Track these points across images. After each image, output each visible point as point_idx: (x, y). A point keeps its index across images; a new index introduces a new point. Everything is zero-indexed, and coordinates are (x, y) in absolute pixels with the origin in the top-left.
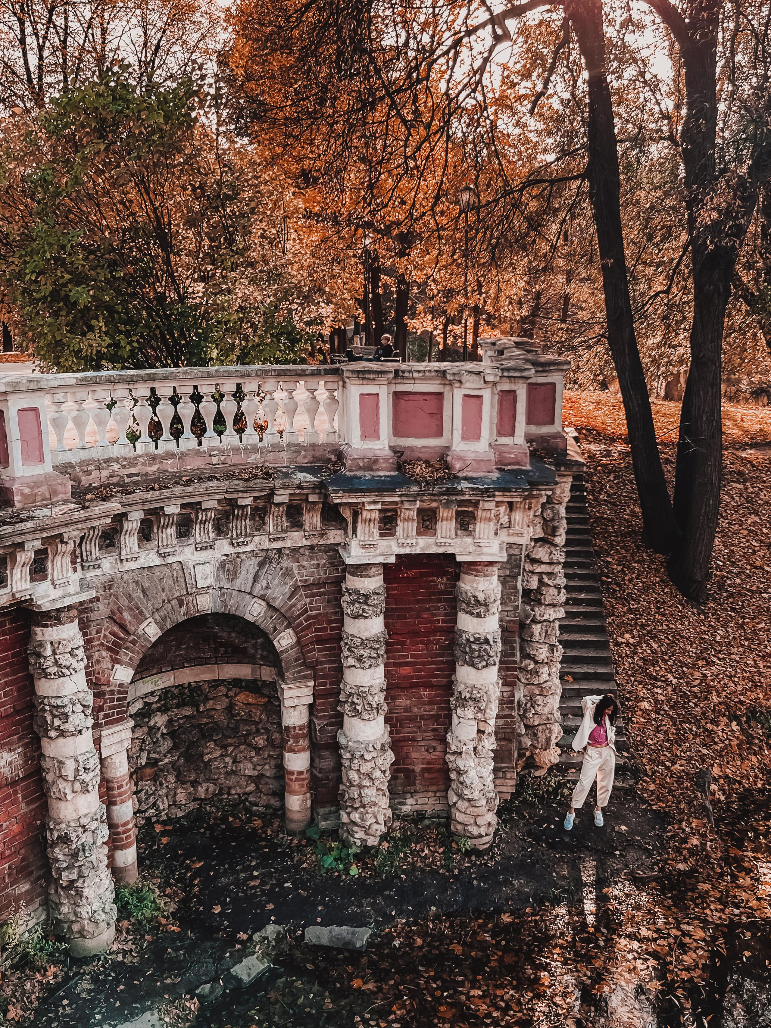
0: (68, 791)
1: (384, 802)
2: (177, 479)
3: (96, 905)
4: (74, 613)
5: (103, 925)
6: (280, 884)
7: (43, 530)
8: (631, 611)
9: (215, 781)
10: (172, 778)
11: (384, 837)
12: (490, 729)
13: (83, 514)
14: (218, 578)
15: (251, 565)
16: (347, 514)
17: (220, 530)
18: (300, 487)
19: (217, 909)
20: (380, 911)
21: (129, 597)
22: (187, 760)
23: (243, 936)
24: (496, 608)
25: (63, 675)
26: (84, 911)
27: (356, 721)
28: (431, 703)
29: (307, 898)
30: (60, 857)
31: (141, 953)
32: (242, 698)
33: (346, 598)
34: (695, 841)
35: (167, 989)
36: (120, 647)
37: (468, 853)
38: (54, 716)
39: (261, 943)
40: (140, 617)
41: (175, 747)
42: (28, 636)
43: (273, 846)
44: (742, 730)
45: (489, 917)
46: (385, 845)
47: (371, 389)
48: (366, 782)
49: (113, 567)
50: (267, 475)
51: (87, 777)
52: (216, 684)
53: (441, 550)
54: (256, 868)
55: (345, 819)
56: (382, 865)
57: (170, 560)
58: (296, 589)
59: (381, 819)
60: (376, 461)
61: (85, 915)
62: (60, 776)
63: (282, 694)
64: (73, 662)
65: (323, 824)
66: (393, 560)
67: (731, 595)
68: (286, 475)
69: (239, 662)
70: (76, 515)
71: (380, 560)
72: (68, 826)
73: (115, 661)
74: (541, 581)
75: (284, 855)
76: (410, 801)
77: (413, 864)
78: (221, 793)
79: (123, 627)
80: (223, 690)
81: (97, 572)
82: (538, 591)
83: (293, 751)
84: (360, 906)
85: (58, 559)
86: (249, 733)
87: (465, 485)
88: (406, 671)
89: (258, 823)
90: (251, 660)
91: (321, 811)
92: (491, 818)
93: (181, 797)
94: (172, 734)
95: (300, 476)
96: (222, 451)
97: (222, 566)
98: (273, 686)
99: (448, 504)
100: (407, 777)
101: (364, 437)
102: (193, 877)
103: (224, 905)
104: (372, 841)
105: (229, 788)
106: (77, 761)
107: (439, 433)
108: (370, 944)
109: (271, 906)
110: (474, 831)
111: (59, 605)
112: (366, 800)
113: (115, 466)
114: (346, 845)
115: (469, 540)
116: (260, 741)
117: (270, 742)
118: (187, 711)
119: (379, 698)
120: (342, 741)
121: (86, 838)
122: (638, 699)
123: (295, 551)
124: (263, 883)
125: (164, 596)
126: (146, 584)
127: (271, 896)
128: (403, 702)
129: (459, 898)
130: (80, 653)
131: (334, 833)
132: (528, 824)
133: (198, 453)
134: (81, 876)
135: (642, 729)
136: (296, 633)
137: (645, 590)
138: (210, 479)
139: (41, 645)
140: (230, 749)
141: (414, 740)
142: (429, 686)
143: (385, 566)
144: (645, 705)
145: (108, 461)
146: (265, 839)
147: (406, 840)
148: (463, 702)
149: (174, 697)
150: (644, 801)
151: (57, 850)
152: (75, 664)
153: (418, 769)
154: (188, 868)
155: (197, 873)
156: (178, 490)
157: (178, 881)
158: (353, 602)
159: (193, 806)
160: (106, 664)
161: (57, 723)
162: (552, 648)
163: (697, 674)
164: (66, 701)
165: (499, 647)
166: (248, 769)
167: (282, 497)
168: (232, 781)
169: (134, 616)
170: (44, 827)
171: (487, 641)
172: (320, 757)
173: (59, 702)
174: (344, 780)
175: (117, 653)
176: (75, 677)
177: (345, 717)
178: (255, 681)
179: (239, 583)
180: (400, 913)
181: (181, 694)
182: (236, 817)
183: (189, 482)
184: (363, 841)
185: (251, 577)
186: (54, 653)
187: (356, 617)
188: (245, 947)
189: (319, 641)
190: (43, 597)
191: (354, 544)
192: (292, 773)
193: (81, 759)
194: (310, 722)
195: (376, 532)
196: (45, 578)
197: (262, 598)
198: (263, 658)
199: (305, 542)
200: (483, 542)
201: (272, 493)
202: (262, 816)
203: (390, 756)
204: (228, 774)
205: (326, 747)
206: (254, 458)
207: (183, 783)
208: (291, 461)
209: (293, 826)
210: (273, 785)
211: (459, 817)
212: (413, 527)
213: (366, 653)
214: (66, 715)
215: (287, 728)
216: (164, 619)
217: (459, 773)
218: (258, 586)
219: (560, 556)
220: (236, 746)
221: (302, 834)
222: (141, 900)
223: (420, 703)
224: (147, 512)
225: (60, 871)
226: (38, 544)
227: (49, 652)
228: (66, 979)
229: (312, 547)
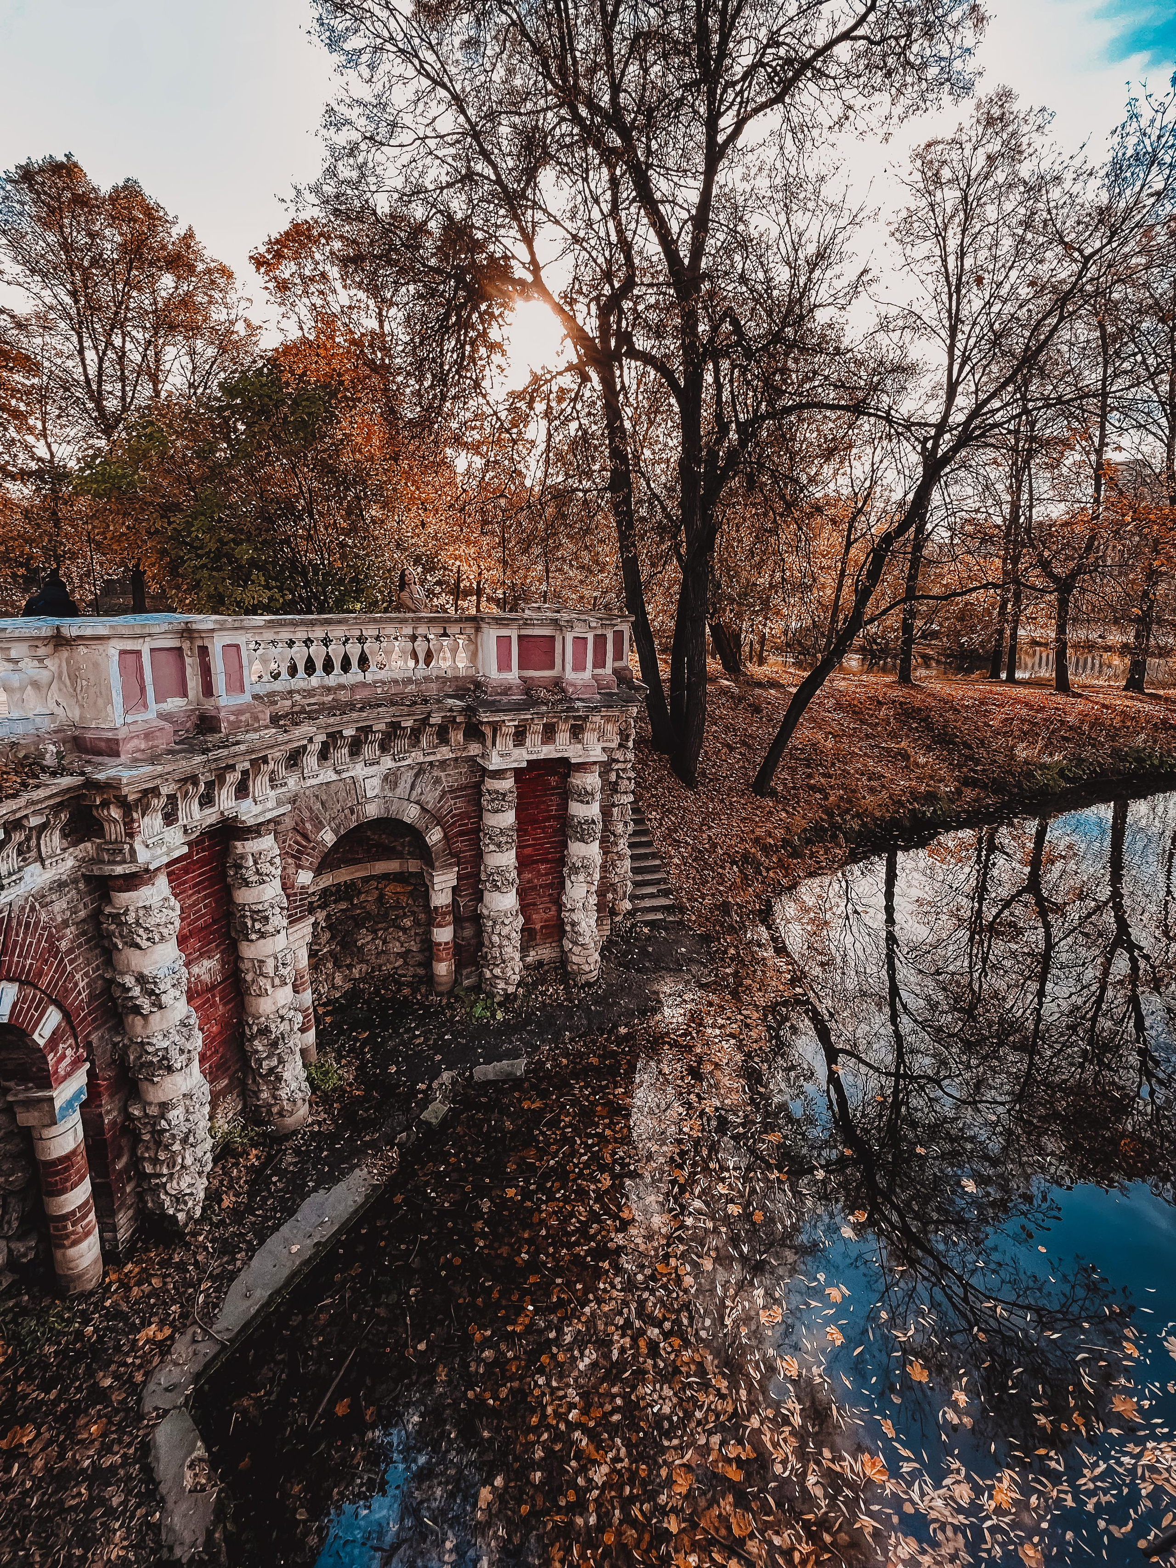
0: (269, 987)
1: (517, 956)
2: (351, 707)
3: (294, 1085)
4: (271, 826)
5: (300, 1102)
6: (441, 1037)
7: (253, 751)
8: (653, 796)
9: (367, 962)
10: (330, 965)
11: (519, 985)
12: (594, 888)
13: (286, 737)
14: (382, 788)
15: (408, 776)
16: (488, 731)
17: (384, 748)
18: (451, 710)
19: (393, 1069)
20: (527, 1044)
21: (311, 810)
22: (342, 947)
23: (421, 1086)
24: (598, 796)
25: (264, 882)
26: (283, 1093)
27: (496, 894)
28: (546, 874)
29: (467, 1044)
30: (260, 1048)
31: (335, 1122)
32: (391, 888)
33: (486, 797)
35: (367, 1145)
36: (301, 853)
37: (583, 987)
38: (254, 920)
39: (440, 1088)
40: (319, 826)
41: (333, 938)
42: (227, 850)
43: (426, 1008)
45: (610, 1032)
46: (521, 990)
47: (504, 632)
48: (505, 943)
49: (297, 784)
50: (426, 701)
51: (285, 972)
52: (366, 880)
53: (559, 755)
54: (416, 1028)
55: (488, 975)
56: (522, 1006)
57: (344, 775)
58: (444, 792)
59: (517, 970)
60: (510, 688)
61: (284, 1096)
62: (261, 975)
63: (432, 881)
64: (272, 869)
65: (466, 983)
66: (524, 764)
67: (712, 780)
68: (438, 701)
69: (389, 859)
71: (515, 765)
72: (268, 1018)
73: (298, 866)
74: (618, 776)
75: (436, 1013)
76: (532, 953)
77: (543, 1002)
78: (373, 971)
79: (305, 837)
80: (374, 884)
81: (284, 789)
82: (616, 783)
83: (442, 926)
84: (511, 1042)
85: (260, 778)
86: (397, 917)
87: (579, 704)
88: (529, 851)
89: (406, 991)
90: (399, 856)
91: (465, 972)
92: (596, 956)
93: (338, 980)
94: (330, 927)
95: (450, 701)
96: (384, 683)
97: (385, 778)
98: (420, 875)
99: (564, 720)
100: (530, 935)
101: (500, 669)
102: (363, 1046)
103: (397, 1064)
104: (511, 989)
105: (380, 966)
106: (276, 958)
107: (554, 666)
108: (527, 1072)
109: (438, 1057)
110: (586, 968)
111: (261, 819)
112: (506, 957)
113: (292, 697)
114: (491, 995)
115: (580, 746)
116: (407, 922)
117: (417, 923)
118: (343, 906)
119: (514, 874)
120: (485, 912)
121: (284, 1027)
122: (671, 857)
123: (443, 762)
124: (427, 1039)
125: (339, 807)
126: (324, 798)
127: (436, 1049)
128: (527, 876)
129: (585, 1022)
130: (277, 860)
131: (477, 988)
132: (617, 957)
133: (365, 685)
134: (280, 1062)
135: (678, 877)
136: (444, 829)
137: (660, 780)
138: (378, 706)
139: (243, 857)
140: (380, 933)
141: (535, 904)
142: (543, 861)
143: (515, 770)
144: (676, 860)
145: (291, 692)
146: (418, 1003)
147: (535, 984)
148: (575, 870)
149: (332, 894)
150: (690, 929)
151: (256, 1043)
152: (274, 872)
153: (538, 927)
154: (356, 1039)
155: (366, 1042)
156: (355, 715)
157: (349, 1052)
158: (493, 800)
159: (348, 986)
160: (291, 870)
161: (257, 926)
162: (626, 824)
163: (705, 836)
164: (266, 905)
165: (600, 826)
166: (397, 948)
167: (436, 719)
168: (383, 958)
169: (315, 826)
170: (242, 1023)
171: (593, 822)
172: (463, 928)
173: (260, 907)
174: (487, 943)
175: (300, 859)
176: (273, 884)
177: (486, 893)
178: (402, 873)
179: (399, 791)
180: (543, 1042)
181: (338, 890)
182: (387, 989)
183: (361, 710)
184: (505, 990)
185: (408, 786)
186: (256, 863)
187: (495, 811)
188: (426, 1095)
189: (461, 834)
190: (246, 813)
191: (495, 753)
192: (440, 944)
193: (279, 956)
194: (454, 900)
195: (511, 744)
196: (247, 796)
197: (417, 803)
198: (409, 853)
199: (451, 755)
200: (589, 747)
201: (429, 715)
202: (410, 985)
203: (521, 919)
204: (378, 954)
205: (468, 919)
207: (339, 967)
208: (440, 689)
209: (442, 988)
210: (419, 958)
211: (575, 959)
212: (538, 739)
213: (503, 839)
214: (266, 918)
215: (436, 908)
216: (339, 826)
217: (573, 924)
218: (414, 793)
219: (631, 756)
220: (385, 930)
221: (450, 993)
222: (326, 1073)
223: (539, 875)
224: (329, 735)
225: (259, 1062)
226: (247, 765)
227: (251, 863)
228: (270, 1158)
229: (456, 759)
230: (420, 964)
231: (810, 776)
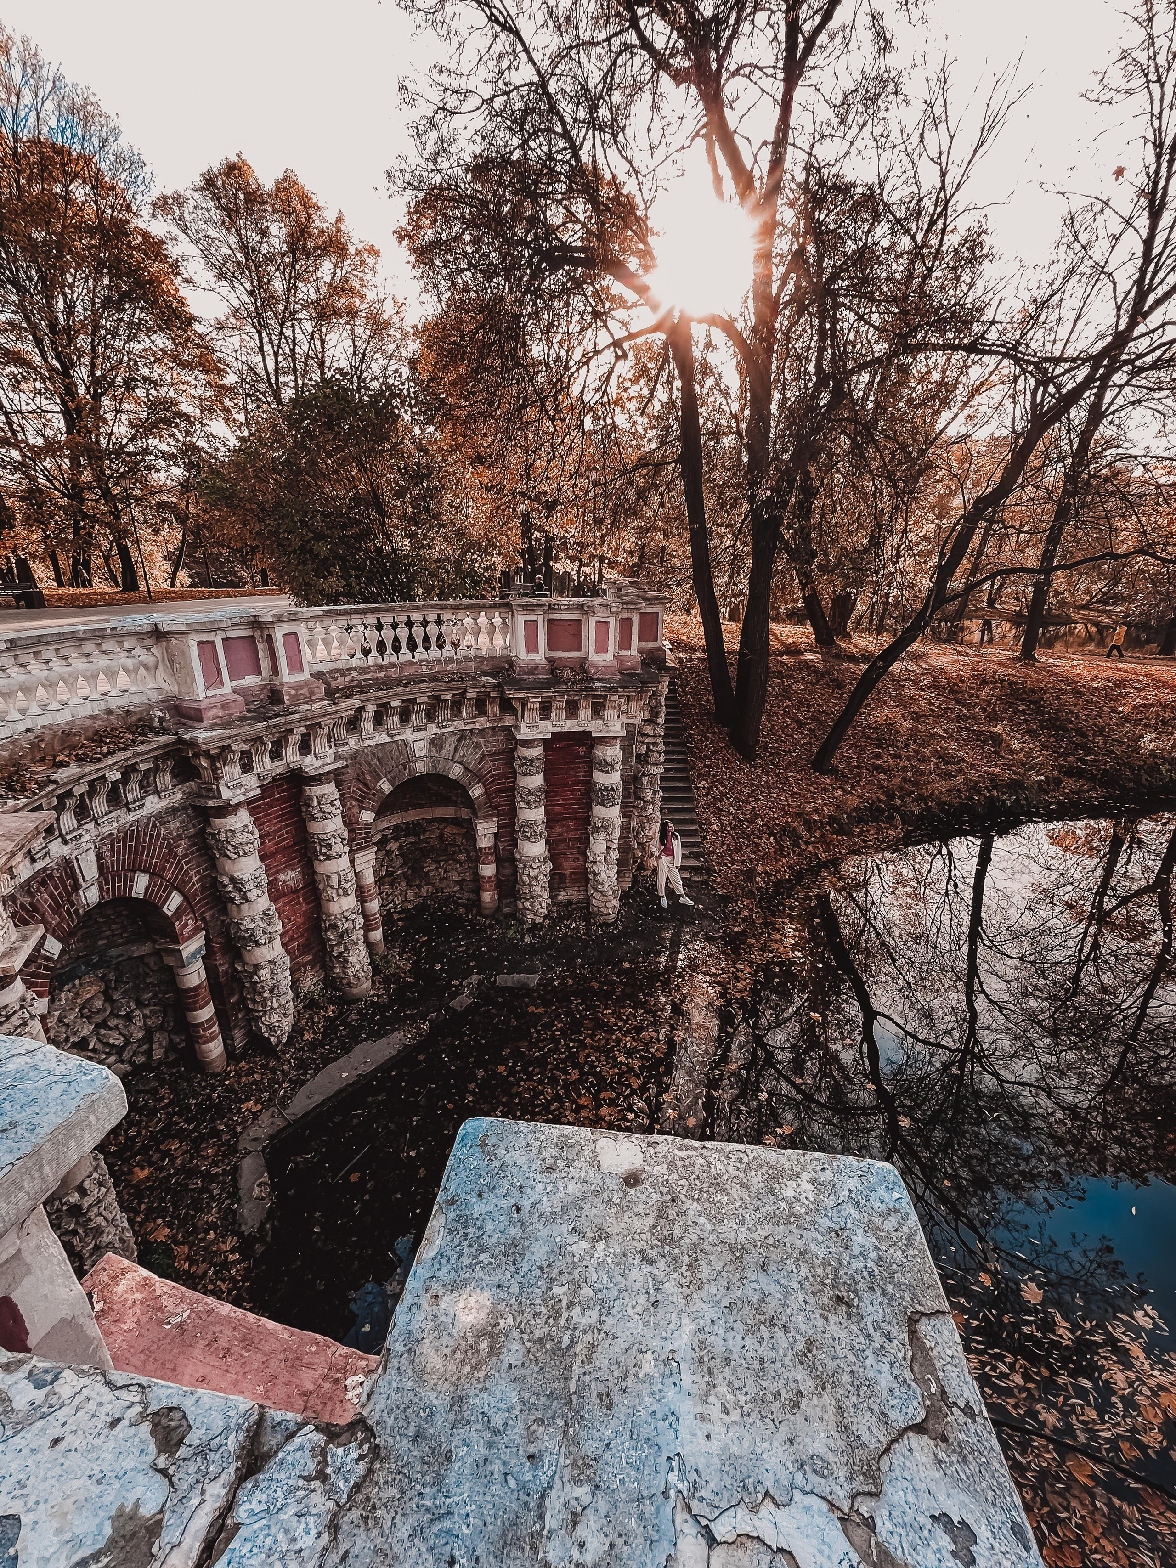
0: (334, 895)
1: (546, 895)
2: (398, 682)
3: (358, 967)
4: (331, 776)
5: (363, 979)
6: (479, 949)
7: (306, 719)
8: (706, 766)
9: (432, 885)
10: (403, 884)
11: (546, 917)
12: (615, 846)
13: (334, 708)
14: (430, 751)
15: (452, 742)
16: (517, 705)
17: (430, 717)
18: (484, 687)
19: (438, 967)
21: (370, 765)
22: (413, 871)
23: (455, 982)
24: (618, 767)
25: (326, 818)
26: (350, 971)
27: (526, 843)
28: (576, 830)
29: (497, 957)
30: (332, 937)
31: (389, 996)
32: (448, 830)
33: (518, 762)
34: (746, 913)
35: (407, 1017)
36: (364, 798)
37: (601, 925)
38: (322, 846)
40: (378, 778)
41: (405, 863)
42: (301, 792)
43: (473, 925)
44: (777, 842)
46: (547, 922)
47: (532, 617)
48: (534, 883)
49: (356, 744)
50: (462, 679)
51: (347, 886)
52: (430, 821)
53: (581, 729)
55: (520, 906)
56: (545, 935)
57: (396, 738)
58: (483, 756)
59: (545, 905)
60: (536, 668)
61: (350, 973)
62: (328, 885)
63: (476, 827)
64: (333, 809)
65: (506, 910)
66: (549, 736)
67: (771, 754)
68: (474, 678)
69: (446, 806)
70: (329, 709)
71: (541, 736)
72: (336, 917)
73: (361, 808)
74: (648, 749)
75: (480, 930)
76: (563, 893)
77: (566, 933)
78: (437, 892)
79: (366, 785)
80: (436, 824)
81: (346, 748)
82: (646, 755)
83: (485, 864)
84: (532, 961)
85: (318, 740)
86: (454, 853)
87: (598, 684)
88: (559, 809)
89: (462, 910)
90: (454, 804)
91: (505, 902)
92: (616, 902)
93: (410, 895)
94: (402, 855)
95: (484, 678)
96: (428, 662)
97: (432, 742)
98: (470, 821)
99: (586, 697)
100: (561, 878)
101: (528, 651)
103: (443, 964)
104: (539, 920)
105: (443, 889)
106: (339, 875)
107: (579, 649)
110: (605, 911)
111: (321, 771)
112: (534, 894)
113: (354, 674)
114: (522, 922)
115: (600, 722)
117: (469, 859)
118: (412, 839)
119: (542, 828)
120: (518, 856)
121: (349, 925)
122: (710, 824)
123: (482, 731)
125: (393, 763)
126: (380, 755)
127: (473, 957)
128: (558, 829)
130: (338, 803)
131: (513, 915)
133: (412, 663)
134: (346, 949)
135: (713, 842)
136: (485, 786)
137: (715, 752)
138: (422, 682)
139: (310, 798)
140: (442, 863)
141: (565, 854)
142: (575, 819)
143: (544, 740)
144: (715, 827)
145: (350, 669)
146: (468, 921)
147: (560, 919)
148: (597, 829)
149: (402, 830)
150: (714, 889)
151: (329, 933)
152: (334, 811)
153: (567, 872)
154: (417, 941)
155: (423, 944)
156: (400, 690)
158: (522, 765)
159: (419, 901)
160: (355, 810)
161: (324, 850)
162: (655, 792)
163: (749, 807)
164: (329, 836)
165: (621, 792)
166: (455, 876)
167: (471, 694)
168: (444, 884)
169: (373, 777)
170: (319, 919)
171: (613, 789)
172: (503, 867)
173: (324, 837)
174: (520, 881)
175: (363, 802)
176: (335, 819)
177: (519, 841)
178: (457, 818)
179: (444, 753)
181: (408, 828)
182: (448, 907)
183: (406, 685)
184: (533, 920)
185: (452, 749)
186: (319, 804)
187: (526, 774)
188: (457, 990)
189: (499, 791)
190: (309, 766)
191: (523, 725)
192: (485, 878)
193: (342, 874)
194: (496, 844)
195: (538, 719)
196: (310, 753)
197: (461, 763)
198: (462, 803)
199: (489, 725)
200: (610, 723)
201: (465, 691)
202: (464, 906)
203: (549, 865)
204: (441, 880)
205: (506, 860)
206: (452, 666)
207: (411, 886)
208: (477, 668)
209: (487, 912)
210: (472, 886)
211: (594, 902)
212: (562, 713)
213: (532, 798)
214: (330, 846)
215: (480, 849)
216: (394, 778)
217: (595, 874)
218: (458, 755)
219: (660, 731)
220: (446, 861)
221: (492, 916)
222: (387, 962)
223: (568, 829)
224: (378, 706)
225: (332, 946)
226: (304, 730)
227: (315, 803)
228: (341, 1013)
229: (493, 728)
230: (473, 891)
231: (878, 756)
